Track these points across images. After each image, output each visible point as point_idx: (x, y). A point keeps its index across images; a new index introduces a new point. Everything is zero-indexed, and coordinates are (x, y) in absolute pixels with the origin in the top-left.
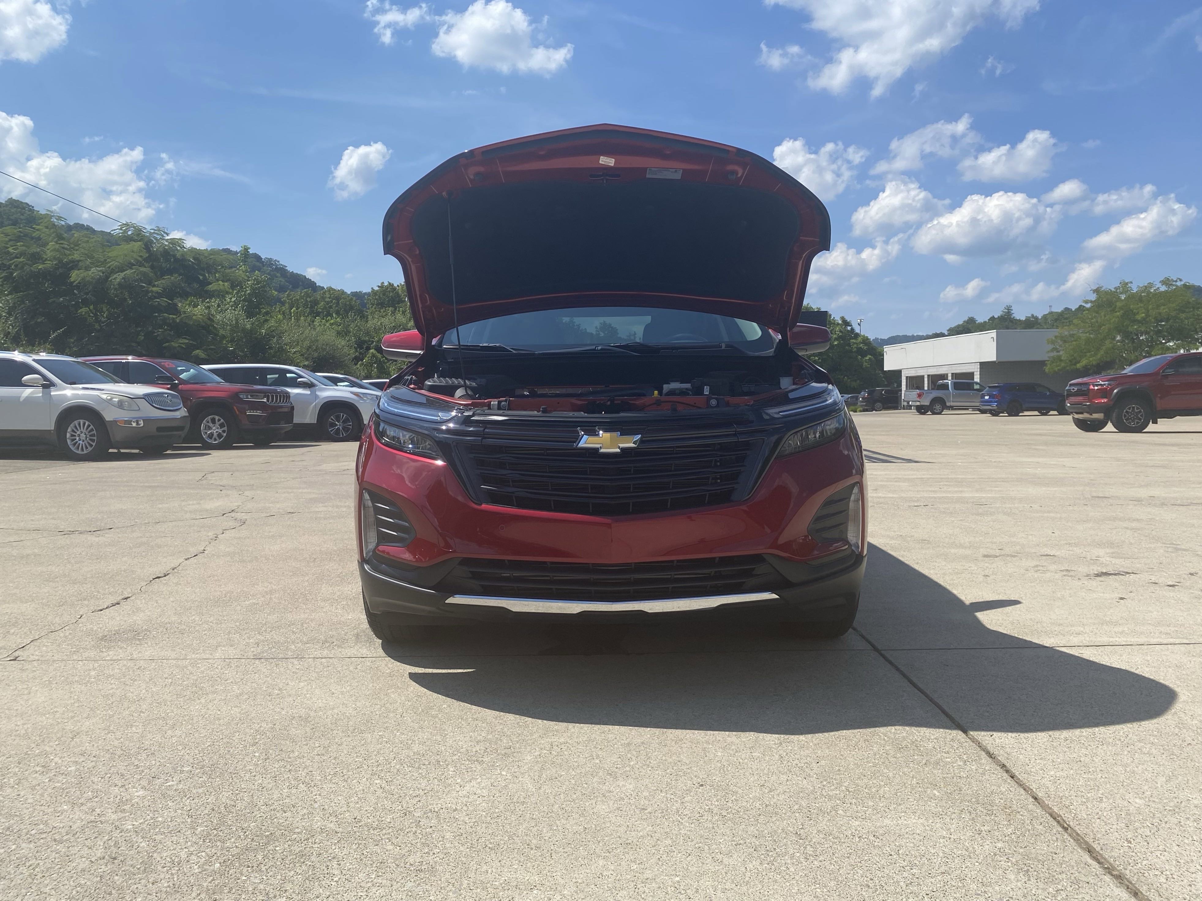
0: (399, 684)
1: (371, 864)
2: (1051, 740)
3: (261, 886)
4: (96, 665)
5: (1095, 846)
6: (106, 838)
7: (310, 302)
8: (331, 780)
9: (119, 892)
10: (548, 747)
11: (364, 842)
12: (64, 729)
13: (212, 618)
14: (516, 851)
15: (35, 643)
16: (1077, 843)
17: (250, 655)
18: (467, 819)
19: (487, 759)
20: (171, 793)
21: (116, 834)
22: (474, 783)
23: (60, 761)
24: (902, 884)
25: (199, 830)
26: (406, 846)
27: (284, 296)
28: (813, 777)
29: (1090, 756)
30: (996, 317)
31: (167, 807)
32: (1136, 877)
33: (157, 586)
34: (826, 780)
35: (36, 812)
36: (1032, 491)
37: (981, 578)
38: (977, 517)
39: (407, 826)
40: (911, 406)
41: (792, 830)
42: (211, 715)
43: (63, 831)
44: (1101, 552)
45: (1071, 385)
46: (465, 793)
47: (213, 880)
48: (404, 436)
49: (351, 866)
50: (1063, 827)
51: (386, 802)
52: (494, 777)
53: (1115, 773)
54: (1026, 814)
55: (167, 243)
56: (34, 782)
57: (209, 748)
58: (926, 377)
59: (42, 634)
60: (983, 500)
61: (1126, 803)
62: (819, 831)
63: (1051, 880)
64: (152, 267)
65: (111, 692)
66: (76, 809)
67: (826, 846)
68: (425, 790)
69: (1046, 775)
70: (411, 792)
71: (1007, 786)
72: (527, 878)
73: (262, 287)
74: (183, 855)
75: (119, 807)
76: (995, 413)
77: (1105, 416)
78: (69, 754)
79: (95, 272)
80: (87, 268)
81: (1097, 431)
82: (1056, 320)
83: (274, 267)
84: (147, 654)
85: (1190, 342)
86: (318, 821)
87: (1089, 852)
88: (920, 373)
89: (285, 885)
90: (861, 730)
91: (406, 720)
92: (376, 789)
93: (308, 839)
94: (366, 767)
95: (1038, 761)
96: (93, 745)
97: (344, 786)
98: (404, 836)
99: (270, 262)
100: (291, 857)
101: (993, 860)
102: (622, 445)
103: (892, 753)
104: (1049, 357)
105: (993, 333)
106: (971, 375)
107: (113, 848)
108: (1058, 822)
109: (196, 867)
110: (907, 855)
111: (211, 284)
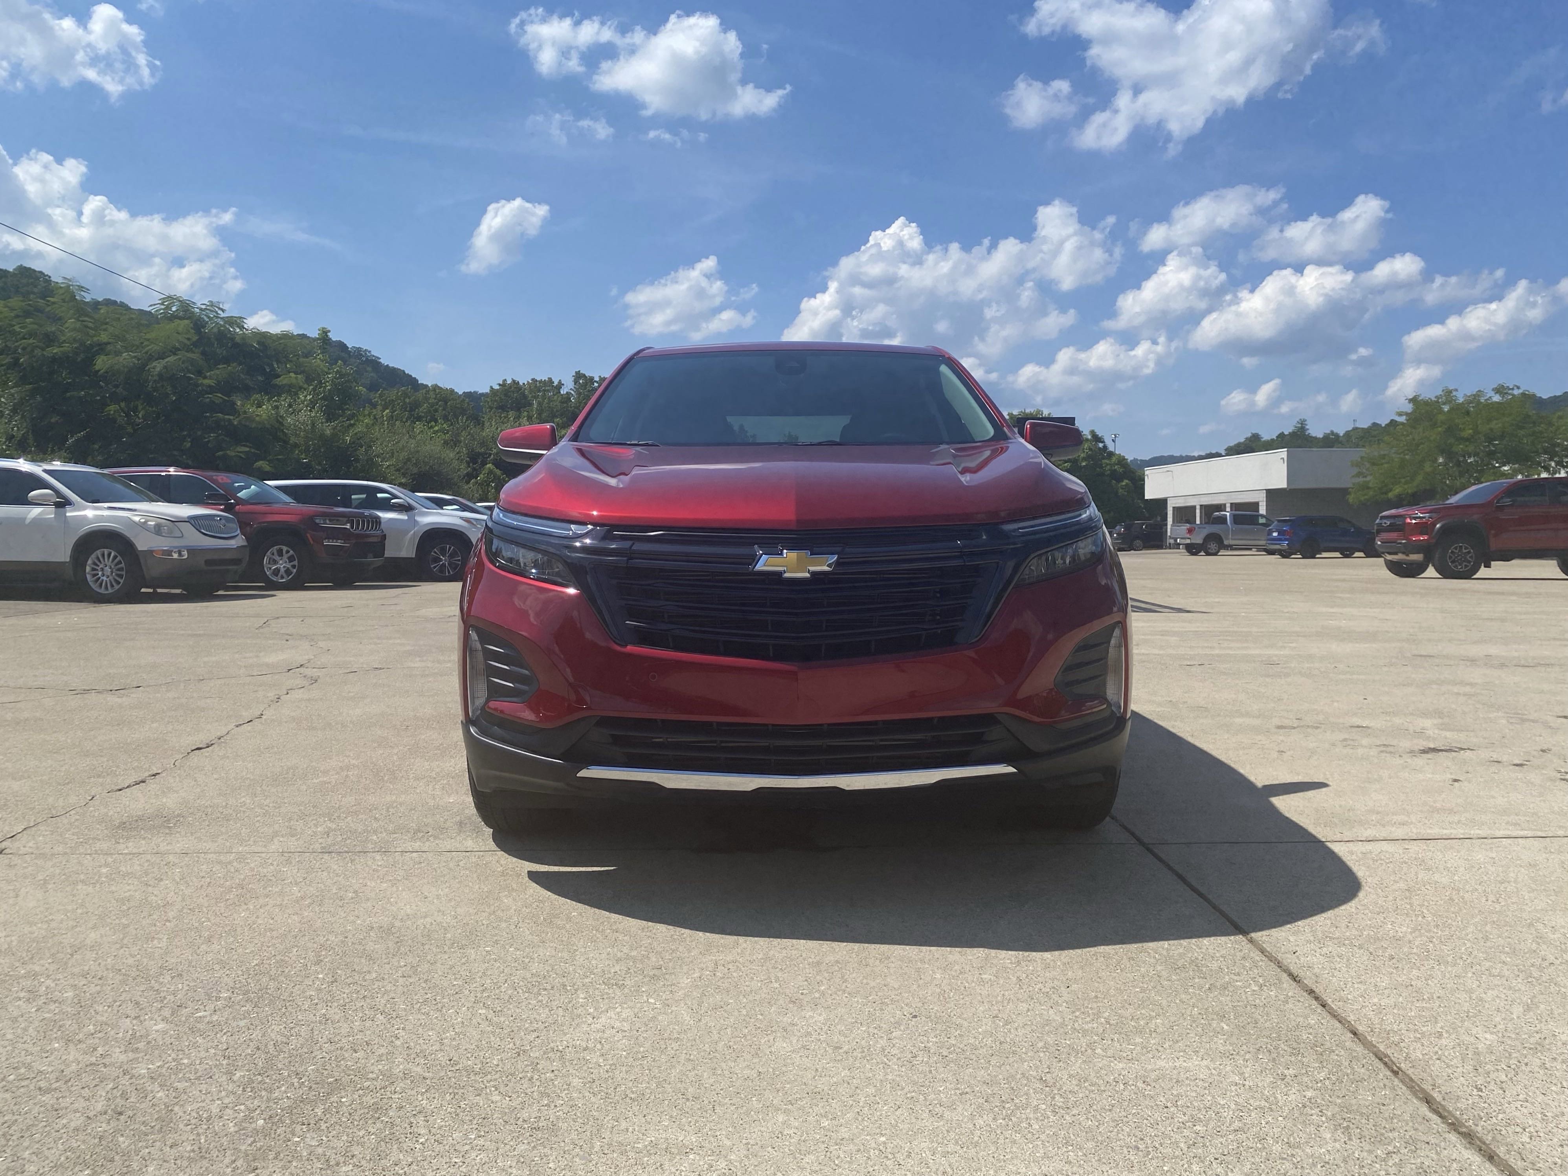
0: (514, 886)
1: (471, 1121)
2: (1372, 958)
3: (320, 1150)
4: (110, 860)
5: (1435, 1095)
6: (111, 1086)
7: (409, 403)
8: (419, 1010)
9: (125, 1158)
10: (711, 965)
11: (462, 1091)
12: (61, 943)
13: (268, 801)
14: (666, 1102)
15: (28, 831)
16: (1411, 1091)
17: (317, 846)
18: (601, 1060)
19: (629, 982)
20: (201, 1026)
21: (125, 1081)
22: (611, 1014)
23: (53, 985)
24: (1182, 1145)
25: (238, 1075)
26: (518, 1097)
27: (375, 397)
28: (1061, 1005)
29: (1423, 979)
30: (1286, 433)
31: (196, 1046)
32: (1490, 1134)
33: (196, 757)
34: (1079, 1010)
35: (17, 1051)
36: (1335, 647)
37: (1275, 755)
38: (1267, 680)
39: (521, 1070)
40: (1179, 544)
41: (1034, 1073)
42: (260, 924)
43: (53, 1076)
44: (1427, 723)
45: (1382, 518)
46: (598, 1026)
47: (254, 1141)
48: (524, 556)
49: (443, 1123)
50: (1393, 1071)
51: (493, 1039)
52: (639, 1005)
53: (1457, 1001)
54: (1343, 1053)
55: (222, 323)
56: (15, 1014)
57: (257, 968)
58: (1198, 508)
59: (39, 820)
60: (1275, 658)
61: (1472, 1039)
62: (1070, 1076)
63: (1379, 1140)
64: (203, 353)
65: (127, 894)
66: (71, 1046)
67: (1081, 1095)
68: (545, 1022)
69: (1367, 1004)
70: (527, 1025)
71: (1316, 1018)
72: (681, 1139)
73: (346, 382)
74: (215, 1109)
75: (130, 1044)
76: (1285, 555)
77: (1425, 557)
78: (65, 975)
79: (126, 359)
80: (118, 353)
81: (1413, 577)
82: (1362, 438)
83: (364, 359)
84: (178, 847)
85: (1530, 467)
86: (400, 1063)
87: (1428, 1102)
88: (1190, 502)
89: (353, 1148)
90: (1124, 946)
91: (523, 932)
92: (480, 1022)
93: (385, 1087)
94: (467, 992)
95: (1356, 986)
96: (100, 964)
97: (437, 1017)
98: (515, 1083)
99: (359, 353)
100: (362, 1111)
101: (1301, 1114)
102: (812, 569)
103: (1164, 974)
104: (1354, 484)
105: (1283, 453)
106: (1255, 505)
107: (118, 1100)
108: (1385, 1064)
109: (231, 1124)
110: (1188, 1107)
111: (279, 376)
